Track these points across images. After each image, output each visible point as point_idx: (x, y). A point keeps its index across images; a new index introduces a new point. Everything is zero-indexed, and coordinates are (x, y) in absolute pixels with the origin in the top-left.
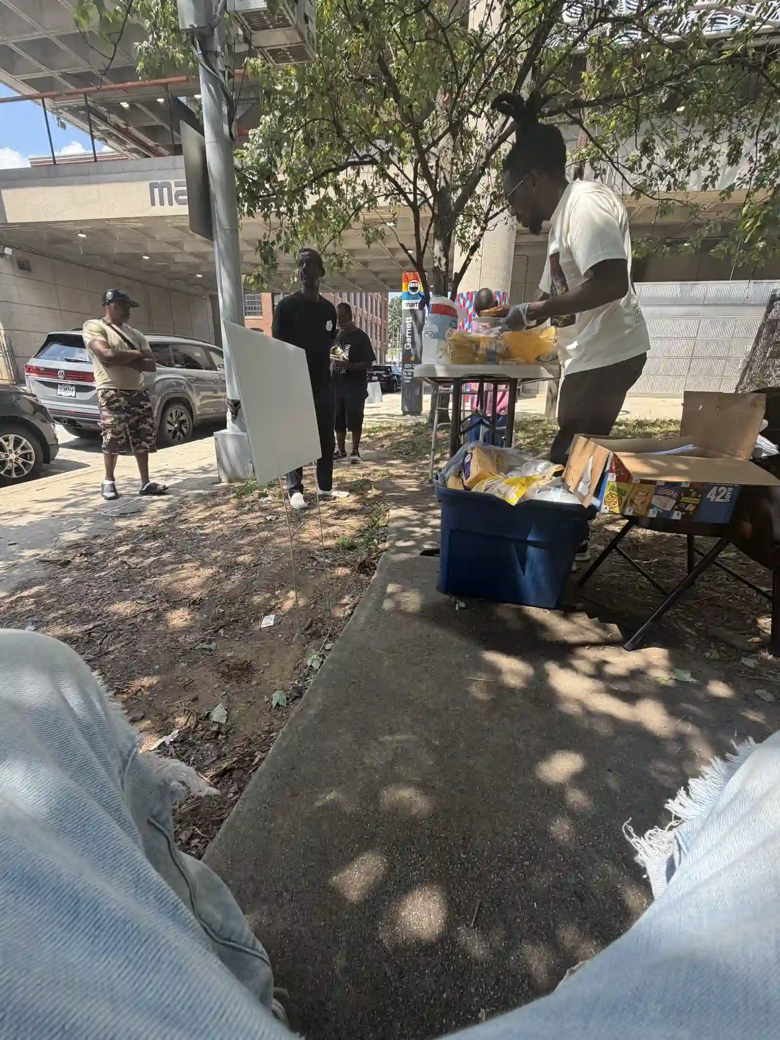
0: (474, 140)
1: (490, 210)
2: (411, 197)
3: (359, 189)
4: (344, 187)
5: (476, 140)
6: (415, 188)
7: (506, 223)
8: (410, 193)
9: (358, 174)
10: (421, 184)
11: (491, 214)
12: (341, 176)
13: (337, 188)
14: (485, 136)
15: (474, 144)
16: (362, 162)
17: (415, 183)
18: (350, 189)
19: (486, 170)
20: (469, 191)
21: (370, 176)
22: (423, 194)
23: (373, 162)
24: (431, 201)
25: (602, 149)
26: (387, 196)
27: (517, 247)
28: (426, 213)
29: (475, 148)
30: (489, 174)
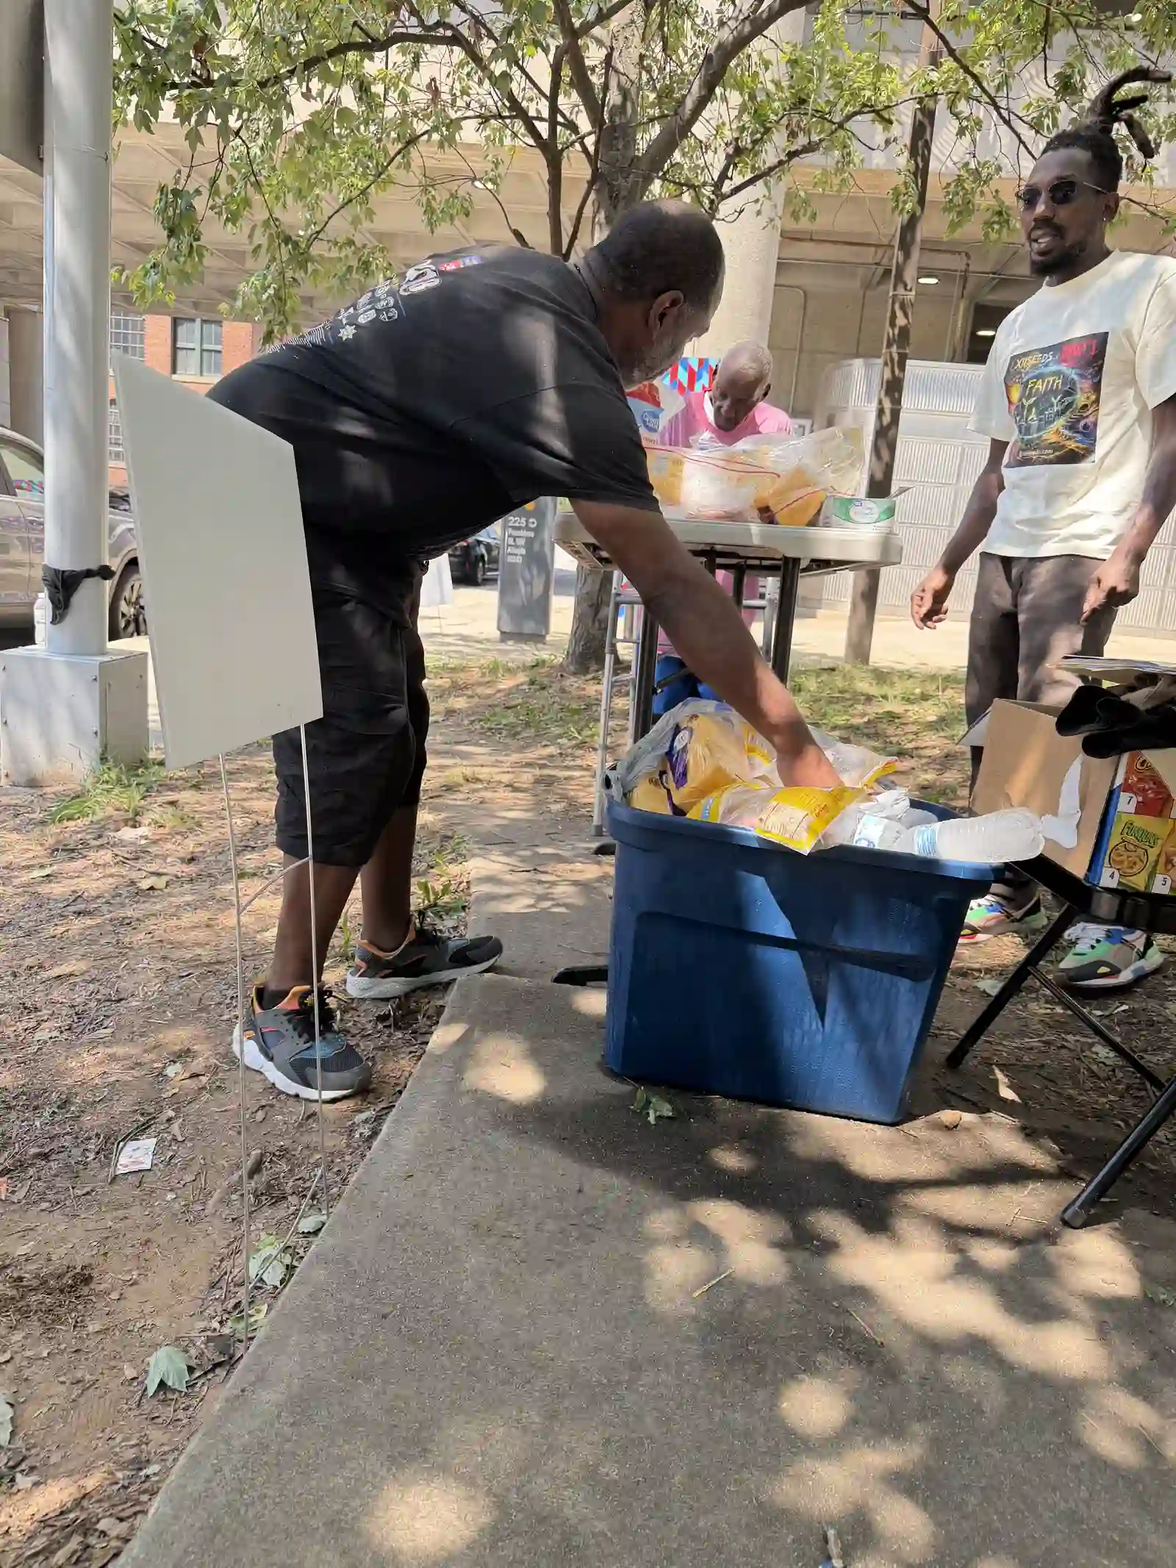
0: (688, 24)
1: (724, 176)
2: (543, 128)
3: (419, 98)
4: (378, 89)
5: (694, 24)
6: (554, 109)
7: (759, 213)
8: (541, 119)
9: (416, 63)
10: (569, 102)
11: (727, 187)
12: (373, 66)
13: (363, 88)
14: (716, 17)
15: (690, 33)
16: (429, 36)
17: (553, 99)
18: (393, 95)
19: (718, 90)
20: (678, 131)
21: (445, 70)
22: (572, 126)
23: (456, 40)
24: (590, 142)
25: (974, 76)
26: (484, 119)
27: (782, 266)
28: (576, 168)
29: (690, 40)
30: (725, 99)
